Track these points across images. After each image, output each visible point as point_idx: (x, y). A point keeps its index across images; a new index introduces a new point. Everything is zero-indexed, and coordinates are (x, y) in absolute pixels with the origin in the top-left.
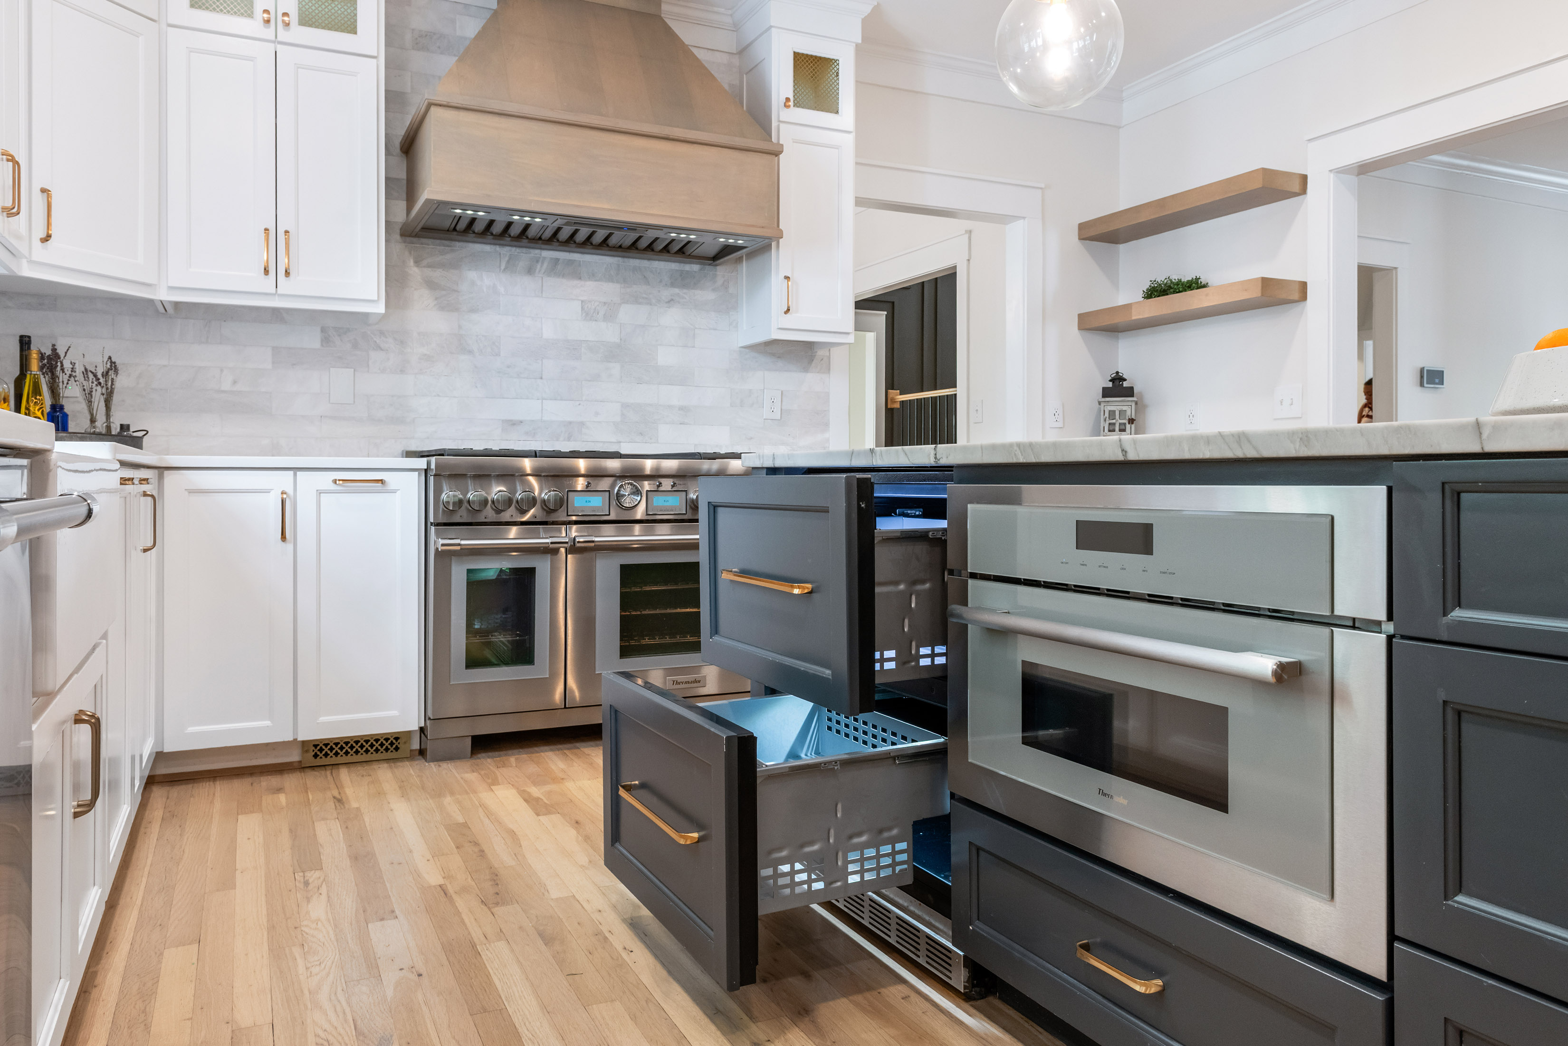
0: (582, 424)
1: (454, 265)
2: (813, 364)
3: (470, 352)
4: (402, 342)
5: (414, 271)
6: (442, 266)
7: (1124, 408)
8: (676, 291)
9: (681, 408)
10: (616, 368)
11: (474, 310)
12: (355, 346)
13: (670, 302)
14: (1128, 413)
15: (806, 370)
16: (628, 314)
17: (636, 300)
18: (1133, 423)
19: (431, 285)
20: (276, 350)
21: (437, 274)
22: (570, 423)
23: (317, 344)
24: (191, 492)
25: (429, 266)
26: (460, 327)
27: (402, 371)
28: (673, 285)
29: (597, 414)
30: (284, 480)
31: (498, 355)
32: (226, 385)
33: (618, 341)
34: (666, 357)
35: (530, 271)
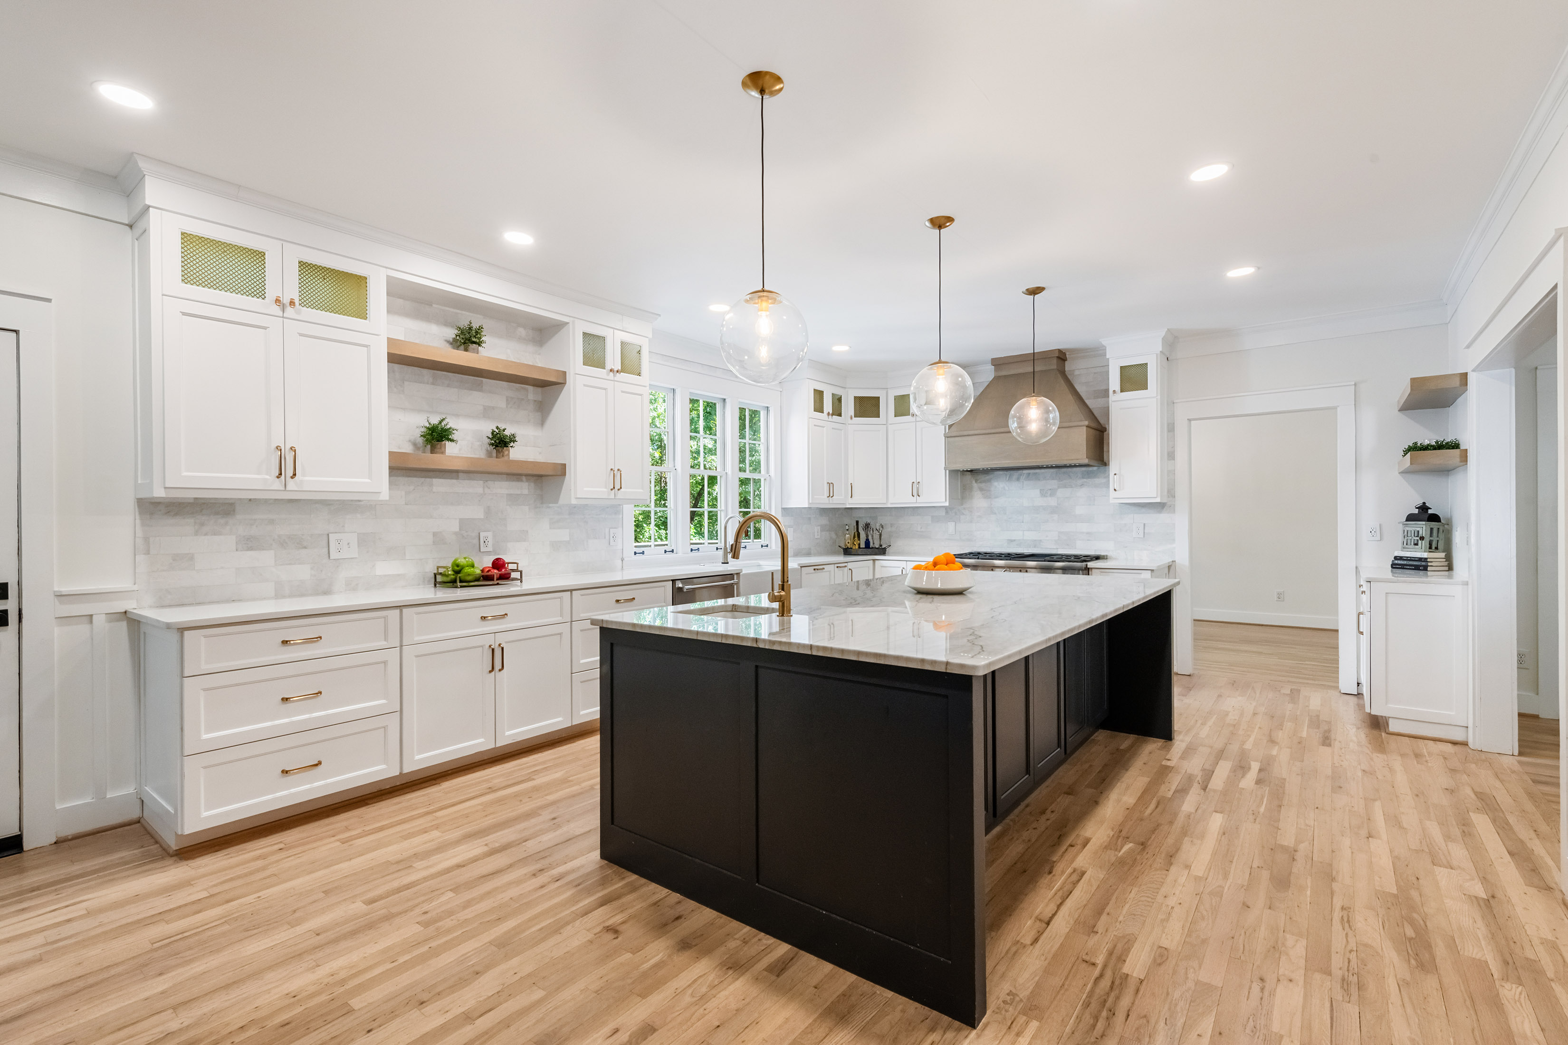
0: (1041, 541)
1: (989, 481)
2: (1165, 509)
3: (995, 514)
4: (971, 511)
5: (975, 485)
6: (984, 482)
7: (1418, 529)
8: (1085, 480)
9: (1088, 533)
10: (1056, 517)
11: (996, 497)
12: (956, 514)
13: (1082, 485)
14: (1420, 533)
15: (1160, 512)
16: (1061, 493)
17: (1065, 486)
18: (1423, 540)
19: (981, 489)
20: (932, 517)
21: (983, 485)
22: (1035, 540)
23: (944, 514)
24: (882, 567)
25: (980, 482)
26: (991, 504)
27: (971, 522)
28: (1083, 478)
29: (1047, 536)
30: (903, 564)
31: (1005, 514)
32: (919, 529)
33: (1056, 505)
34: (1080, 510)
35: (1018, 479)
